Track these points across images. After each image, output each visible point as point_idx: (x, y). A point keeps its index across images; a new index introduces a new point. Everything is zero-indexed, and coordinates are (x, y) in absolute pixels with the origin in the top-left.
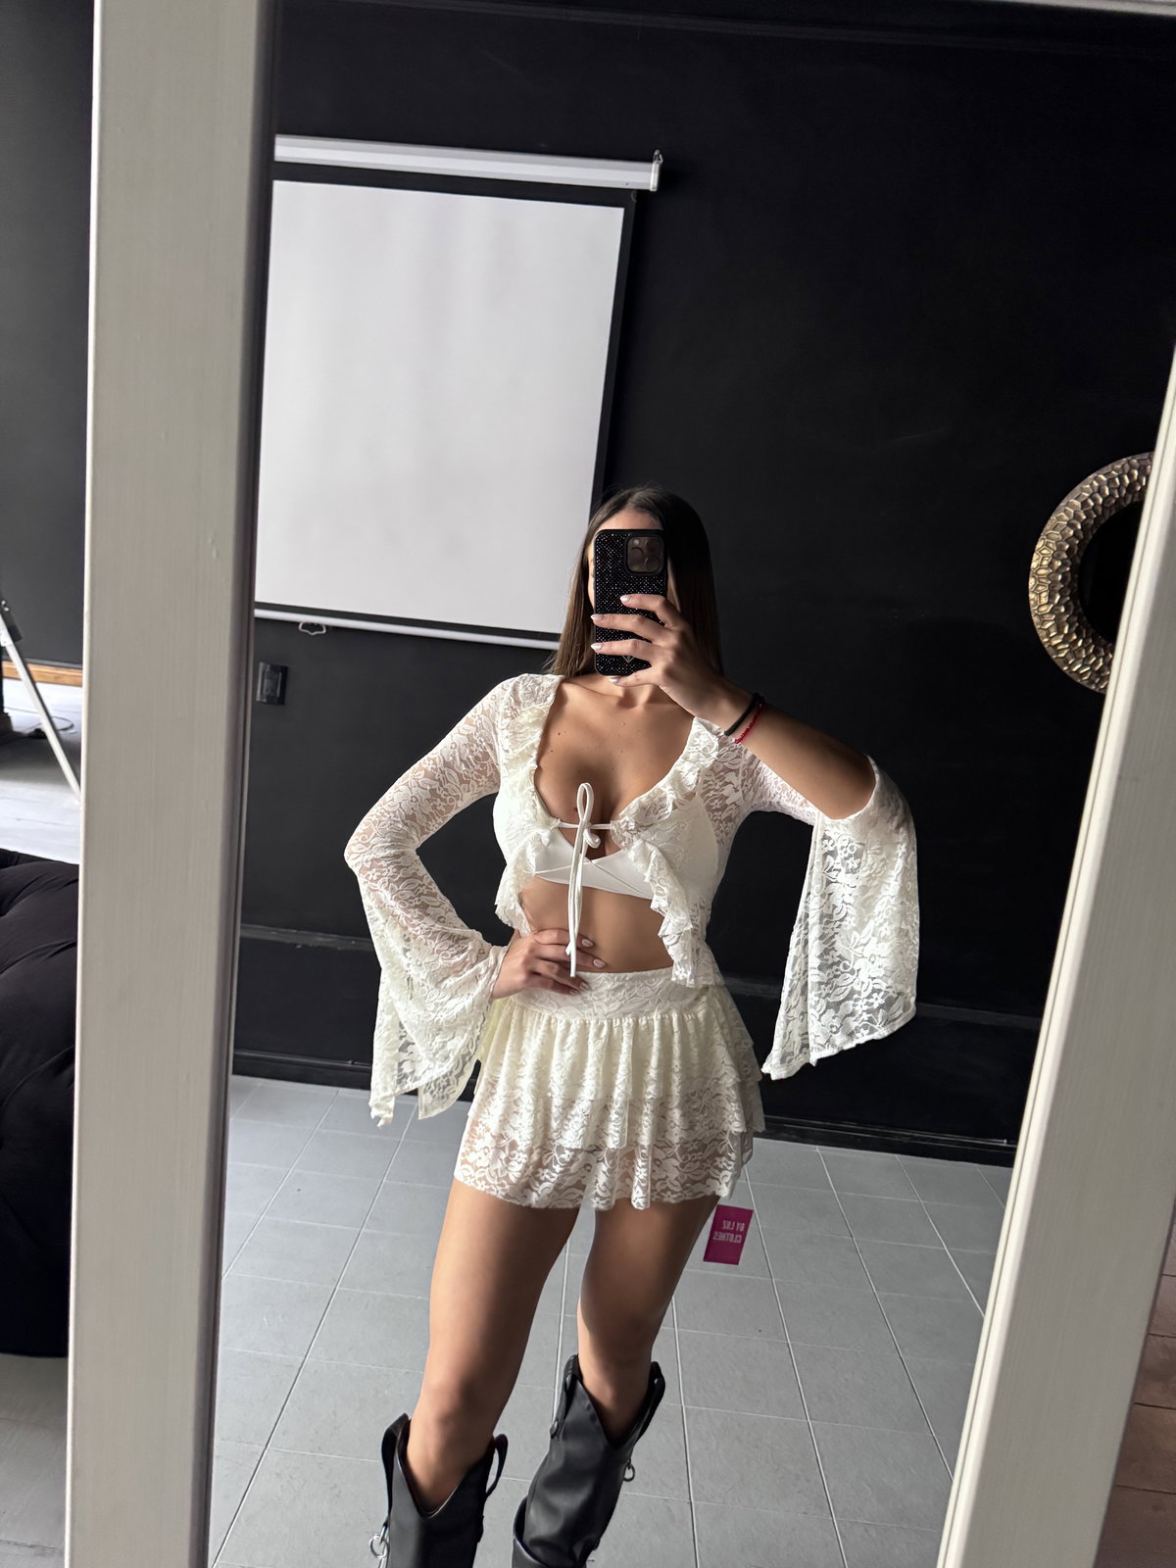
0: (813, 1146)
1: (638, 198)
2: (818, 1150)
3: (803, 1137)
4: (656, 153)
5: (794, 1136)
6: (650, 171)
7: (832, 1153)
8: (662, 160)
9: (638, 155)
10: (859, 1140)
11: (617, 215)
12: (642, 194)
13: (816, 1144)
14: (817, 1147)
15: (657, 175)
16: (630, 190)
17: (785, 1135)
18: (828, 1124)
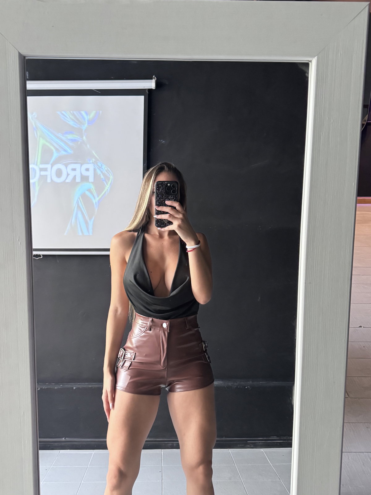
0: (261, 449)
1: (149, 92)
2: (262, 450)
3: (255, 446)
4: (154, 76)
5: (252, 446)
6: (152, 82)
7: (268, 451)
8: (156, 79)
9: (148, 77)
10: (278, 444)
11: (142, 98)
12: (150, 90)
13: (261, 448)
14: (262, 449)
15: (155, 84)
16: (146, 89)
17: (248, 446)
18: (265, 438)
